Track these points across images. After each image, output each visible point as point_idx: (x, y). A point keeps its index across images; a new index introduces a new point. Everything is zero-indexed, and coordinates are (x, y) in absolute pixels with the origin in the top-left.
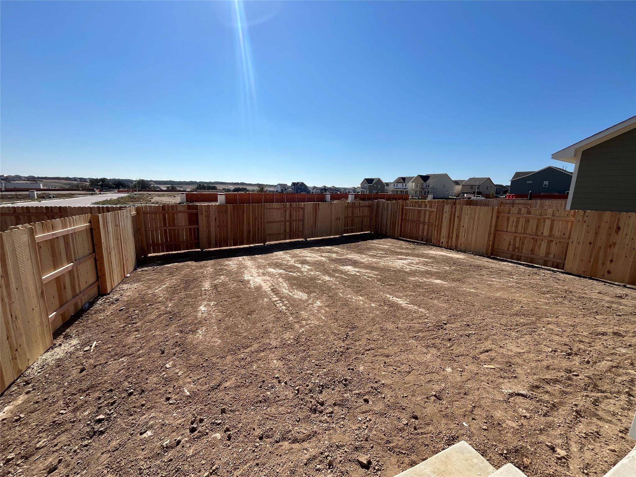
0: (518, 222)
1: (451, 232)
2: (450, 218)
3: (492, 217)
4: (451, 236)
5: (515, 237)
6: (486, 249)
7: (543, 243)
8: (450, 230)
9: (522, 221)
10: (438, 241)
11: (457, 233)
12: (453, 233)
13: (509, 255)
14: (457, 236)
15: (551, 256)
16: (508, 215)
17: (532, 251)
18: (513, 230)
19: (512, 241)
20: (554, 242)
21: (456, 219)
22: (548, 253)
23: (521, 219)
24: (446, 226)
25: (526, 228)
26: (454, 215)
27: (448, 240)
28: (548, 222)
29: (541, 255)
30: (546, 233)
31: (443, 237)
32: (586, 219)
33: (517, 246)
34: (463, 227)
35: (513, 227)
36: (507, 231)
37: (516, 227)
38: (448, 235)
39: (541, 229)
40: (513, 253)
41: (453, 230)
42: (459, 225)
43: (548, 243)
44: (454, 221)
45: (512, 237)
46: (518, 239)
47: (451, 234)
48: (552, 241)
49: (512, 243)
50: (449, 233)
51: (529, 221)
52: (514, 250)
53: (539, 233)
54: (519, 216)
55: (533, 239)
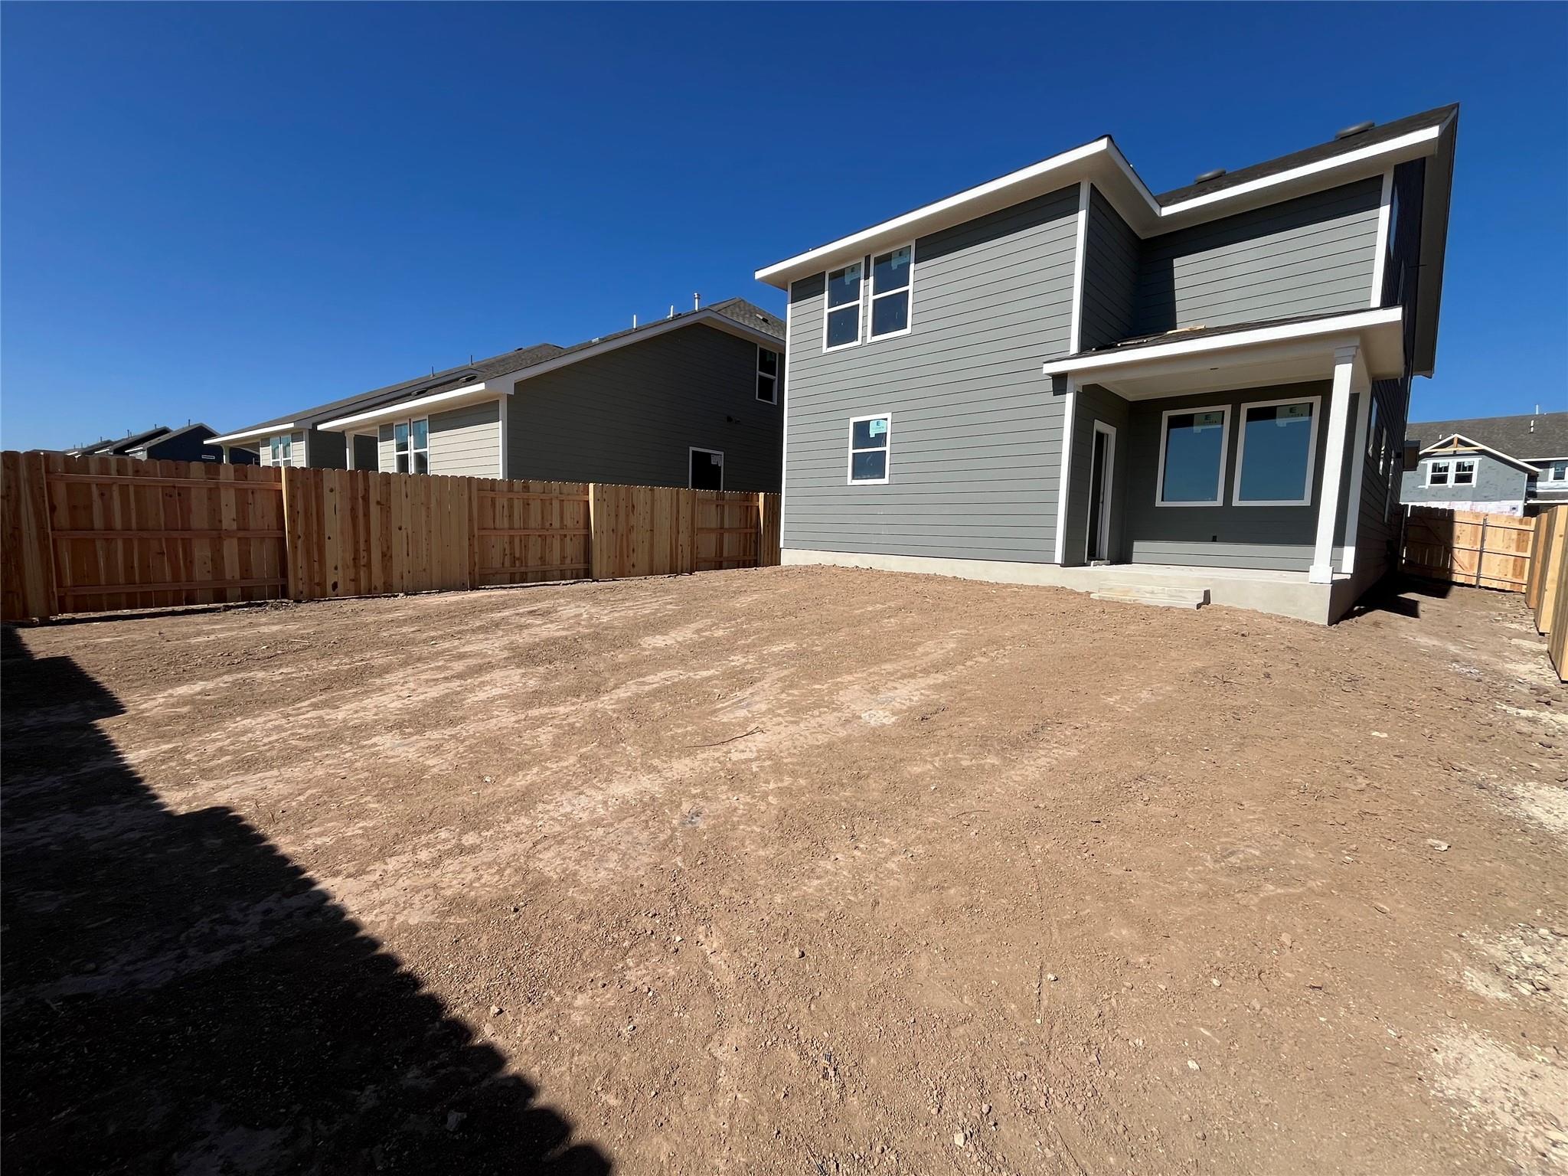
0: (511, 507)
1: (362, 546)
2: (353, 509)
3: (470, 498)
4: (363, 562)
5: (512, 537)
6: (470, 573)
7: (554, 541)
8: (356, 543)
9: (518, 506)
10: (318, 584)
11: (385, 549)
12: (368, 550)
13: (507, 576)
14: (384, 555)
15: (568, 561)
16: (492, 494)
17: (541, 558)
18: (506, 525)
19: (507, 546)
20: (568, 538)
21: (374, 509)
22: (564, 557)
23: (516, 502)
24: (342, 533)
25: (526, 519)
26: (366, 499)
27: (357, 573)
28: (556, 504)
29: (555, 563)
30: (556, 524)
31: (336, 568)
32: (605, 496)
33: (517, 555)
34: (400, 529)
35: (505, 519)
36: (495, 529)
37: (511, 516)
38: (354, 559)
39: (549, 518)
40: (512, 570)
41: (368, 541)
42: (386, 526)
43: (561, 540)
44: (367, 515)
45: (506, 539)
46: (517, 541)
47: (363, 554)
48: (565, 536)
49: (507, 552)
50: (356, 551)
51: (528, 504)
52: (513, 564)
53: (547, 525)
54: (511, 495)
55: (540, 536)
